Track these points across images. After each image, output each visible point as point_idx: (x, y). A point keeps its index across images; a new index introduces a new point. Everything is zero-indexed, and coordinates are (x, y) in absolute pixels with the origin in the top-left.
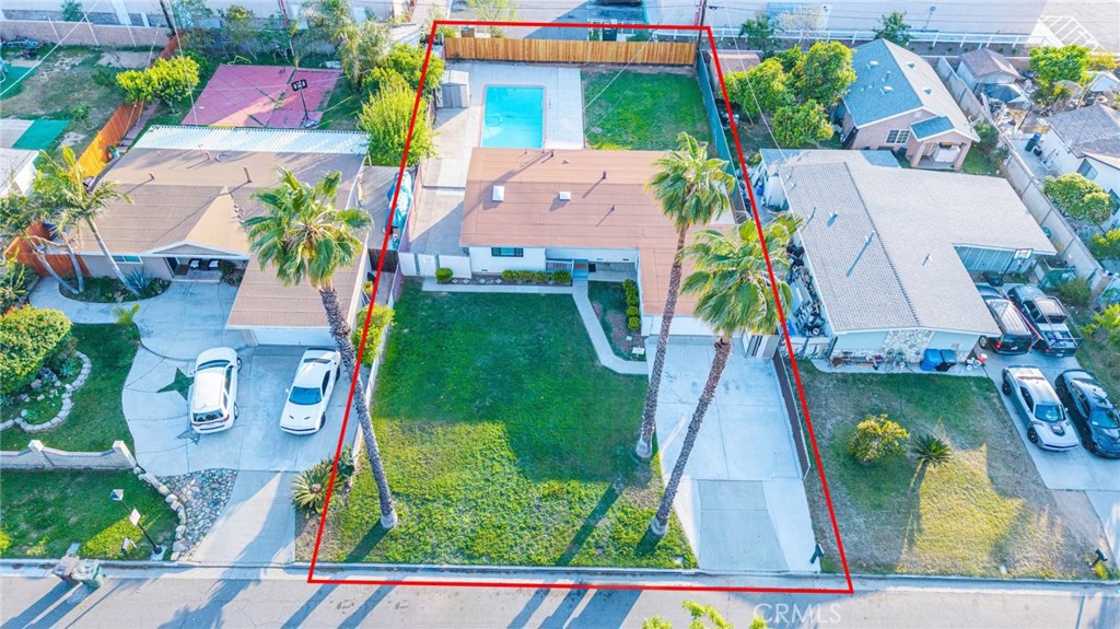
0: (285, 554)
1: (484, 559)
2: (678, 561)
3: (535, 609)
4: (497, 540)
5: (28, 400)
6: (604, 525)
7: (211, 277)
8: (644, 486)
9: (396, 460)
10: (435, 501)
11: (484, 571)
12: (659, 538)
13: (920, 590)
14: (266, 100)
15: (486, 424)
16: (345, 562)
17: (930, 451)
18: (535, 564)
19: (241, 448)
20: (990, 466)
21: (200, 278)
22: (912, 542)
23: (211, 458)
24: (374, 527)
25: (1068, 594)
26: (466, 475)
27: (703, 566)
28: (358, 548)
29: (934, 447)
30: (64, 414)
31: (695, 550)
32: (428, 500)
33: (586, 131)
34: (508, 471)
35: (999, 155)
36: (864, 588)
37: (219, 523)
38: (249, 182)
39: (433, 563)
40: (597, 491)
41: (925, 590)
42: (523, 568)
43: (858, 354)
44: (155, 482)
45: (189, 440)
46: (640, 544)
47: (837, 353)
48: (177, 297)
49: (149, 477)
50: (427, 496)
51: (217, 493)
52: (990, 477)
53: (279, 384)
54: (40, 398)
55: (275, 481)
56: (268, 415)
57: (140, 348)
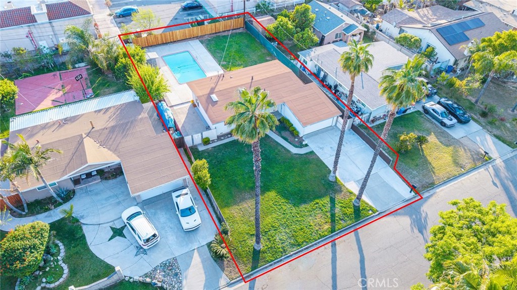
0: (223, 281)
1: (304, 243)
2: (370, 212)
3: (336, 252)
4: (304, 234)
5: (41, 273)
6: (337, 210)
7: (95, 180)
8: (341, 191)
9: (242, 222)
10: (269, 231)
11: (307, 248)
12: (359, 207)
13: (445, 187)
14: (56, 91)
15: (268, 193)
16: (252, 271)
17: (421, 140)
18: (324, 236)
19: (169, 247)
20: (438, 139)
21: (89, 182)
22: (434, 172)
23: (158, 257)
24: (253, 252)
25: (483, 169)
26: (274, 215)
27: (380, 210)
28: (253, 263)
29: (422, 138)
30: (66, 271)
31: (373, 205)
32: (267, 231)
33: (219, 65)
34: (289, 207)
35: (372, 34)
36: (429, 194)
37: (184, 282)
38: (93, 128)
39: (287, 254)
40: (326, 200)
41: (447, 186)
42: (321, 240)
43: (378, 116)
44: (141, 279)
45: (142, 255)
46: (354, 212)
47: (371, 118)
48: (83, 195)
49: (137, 278)
50: (266, 230)
51: (174, 271)
52: (440, 142)
53: (166, 213)
54: (48, 269)
55: (196, 254)
56: (171, 228)
57: (82, 225)
